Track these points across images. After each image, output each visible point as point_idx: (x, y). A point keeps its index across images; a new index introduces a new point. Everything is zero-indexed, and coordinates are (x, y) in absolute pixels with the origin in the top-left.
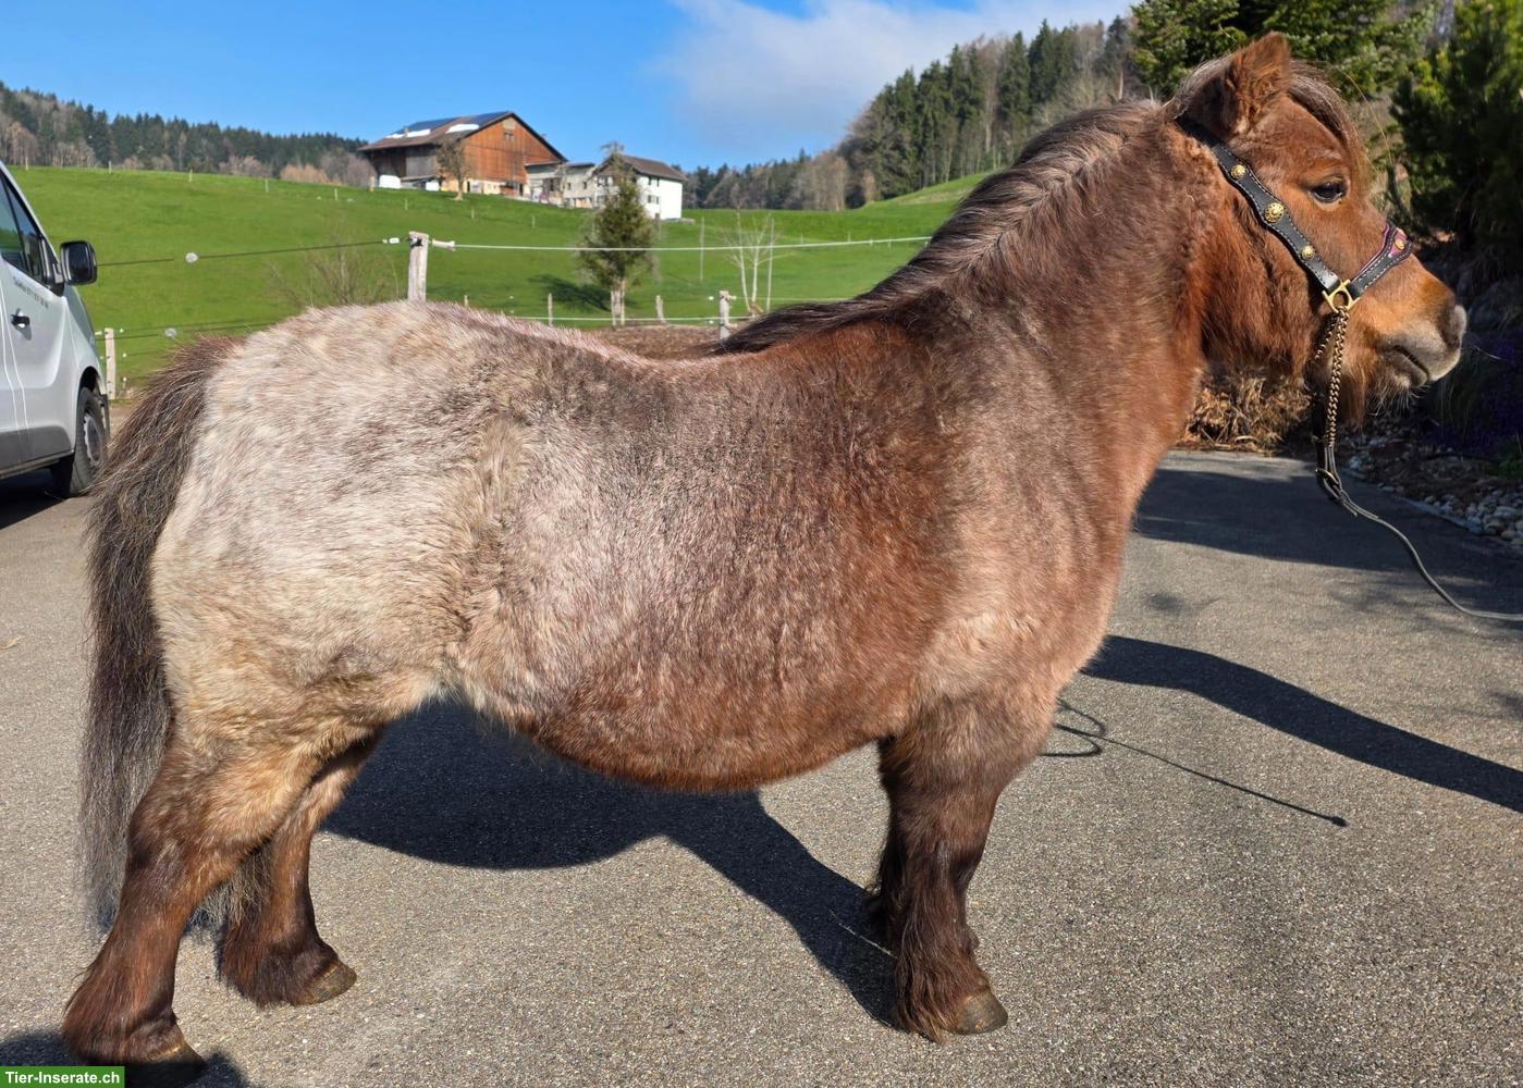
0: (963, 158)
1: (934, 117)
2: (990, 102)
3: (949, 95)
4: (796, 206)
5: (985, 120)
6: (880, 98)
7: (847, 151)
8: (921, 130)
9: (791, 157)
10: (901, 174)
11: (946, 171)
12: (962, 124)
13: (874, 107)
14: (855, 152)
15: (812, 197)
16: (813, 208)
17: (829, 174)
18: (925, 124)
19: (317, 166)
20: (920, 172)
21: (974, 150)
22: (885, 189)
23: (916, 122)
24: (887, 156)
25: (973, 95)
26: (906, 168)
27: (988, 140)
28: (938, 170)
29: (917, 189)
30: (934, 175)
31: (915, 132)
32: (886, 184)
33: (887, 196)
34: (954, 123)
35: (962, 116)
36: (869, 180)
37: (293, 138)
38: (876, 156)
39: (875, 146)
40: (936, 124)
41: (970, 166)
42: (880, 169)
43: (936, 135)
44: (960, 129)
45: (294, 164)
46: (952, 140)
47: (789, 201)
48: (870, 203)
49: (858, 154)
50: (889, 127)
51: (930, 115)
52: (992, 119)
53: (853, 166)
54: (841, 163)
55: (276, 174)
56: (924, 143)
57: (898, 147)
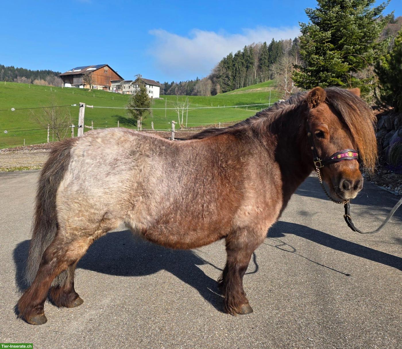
0: (248, 80)
1: (238, 67)
2: (256, 63)
3: (243, 61)
4: (195, 95)
5: (255, 69)
6: (222, 61)
7: (212, 78)
8: (234, 72)
9: (194, 79)
10: (228, 85)
11: (242, 85)
12: (247, 70)
13: (220, 65)
14: (214, 78)
15: (200, 92)
16: (201, 95)
17: (206, 85)
18: (236, 70)
19: (45, 80)
20: (234, 85)
21: (251, 78)
22: (223, 90)
23: (233, 69)
24: (224, 80)
25: (251, 61)
26: (230, 83)
27: (255, 75)
28: (240, 84)
29: (233, 90)
30: (238, 86)
31: (233, 72)
32: (224, 88)
33: (224, 92)
34: (245, 70)
35: (247, 67)
36: (218, 87)
37: (38, 71)
38: (220, 79)
39: (220, 76)
40: (239, 70)
41: (250, 83)
42: (222, 83)
43: (239, 73)
44: (247, 72)
45: (38, 79)
46: (244, 75)
47: (193, 93)
48: (218, 94)
49: (215, 79)
50: (225, 71)
51: (237, 67)
52: (257, 68)
53: (213, 82)
54: (210, 82)
55: (32, 82)
56: (236, 76)
57: (227, 77)
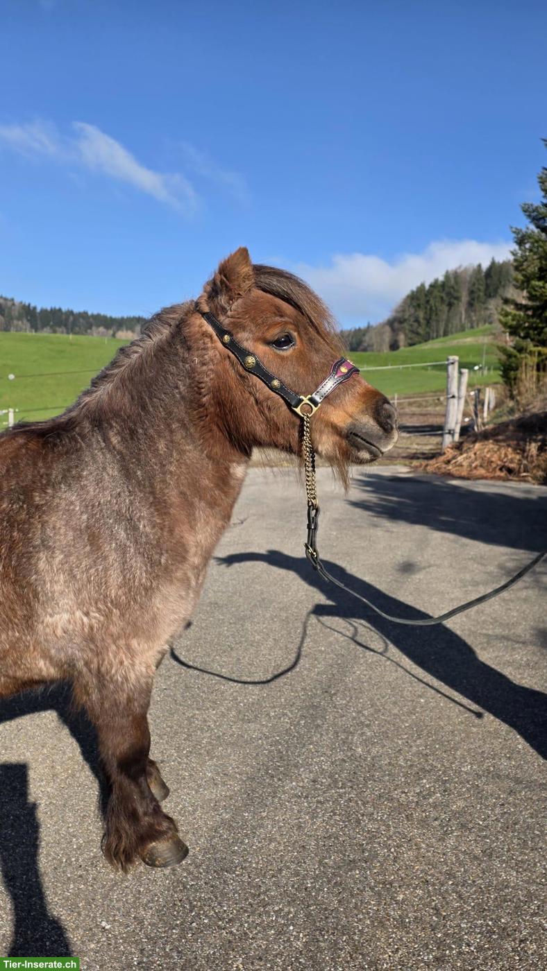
0: (450, 325)
1: (435, 306)
2: (465, 298)
3: (443, 295)
4: (365, 350)
5: (462, 307)
6: (408, 297)
7: (391, 323)
8: (428, 312)
9: (362, 325)
10: (418, 334)
11: (441, 332)
12: (450, 309)
13: (405, 301)
14: (395, 323)
15: (372, 346)
16: (372, 350)
17: (381, 334)
18: (431, 309)
19: (133, 331)
20: (428, 333)
21: (456, 322)
22: (410, 341)
23: (426, 308)
24: (411, 325)
25: (456, 294)
26: (421, 331)
27: (463, 317)
28: (437, 332)
29: (426, 341)
30: (435, 335)
31: (426, 313)
32: (411, 339)
33: (411, 345)
34: (445, 308)
35: (450, 305)
36: (402, 337)
37: (123, 319)
38: (406, 325)
39: (405, 320)
40: (436, 309)
41: (454, 330)
42: (407, 331)
43: (436, 314)
44: (449, 311)
45: (123, 331)
46: (445, 317)
47: (361, 347)
48: (402, 348)
49: (396, 325)
50: (412, 310)
51: (433, 305)
52: (465, 306)
53: (393, 330)
54: (388, 329)
55: (114, 335)
56: (430, 318)
57: (417, 321)
